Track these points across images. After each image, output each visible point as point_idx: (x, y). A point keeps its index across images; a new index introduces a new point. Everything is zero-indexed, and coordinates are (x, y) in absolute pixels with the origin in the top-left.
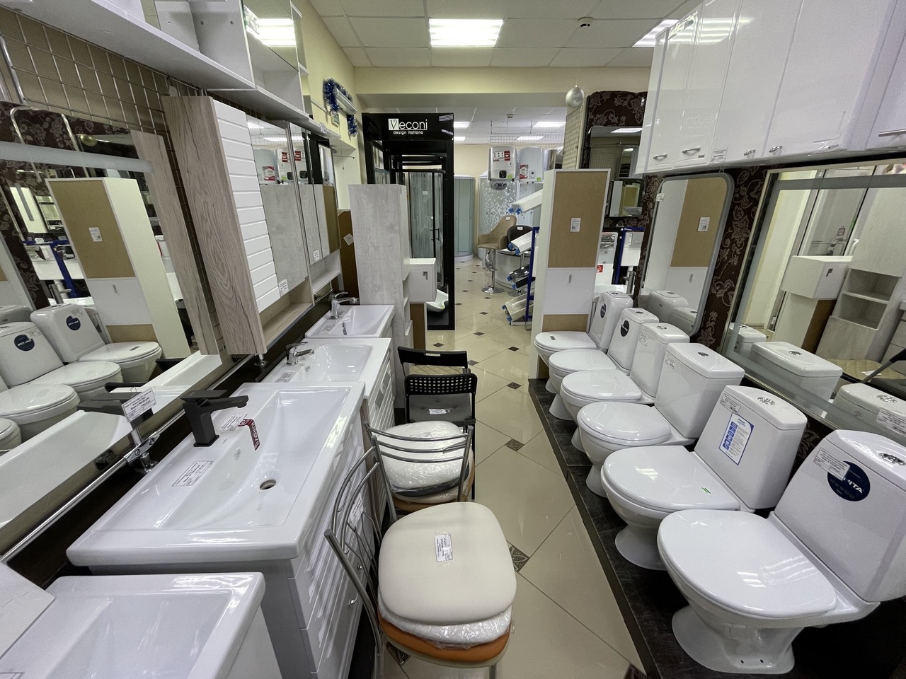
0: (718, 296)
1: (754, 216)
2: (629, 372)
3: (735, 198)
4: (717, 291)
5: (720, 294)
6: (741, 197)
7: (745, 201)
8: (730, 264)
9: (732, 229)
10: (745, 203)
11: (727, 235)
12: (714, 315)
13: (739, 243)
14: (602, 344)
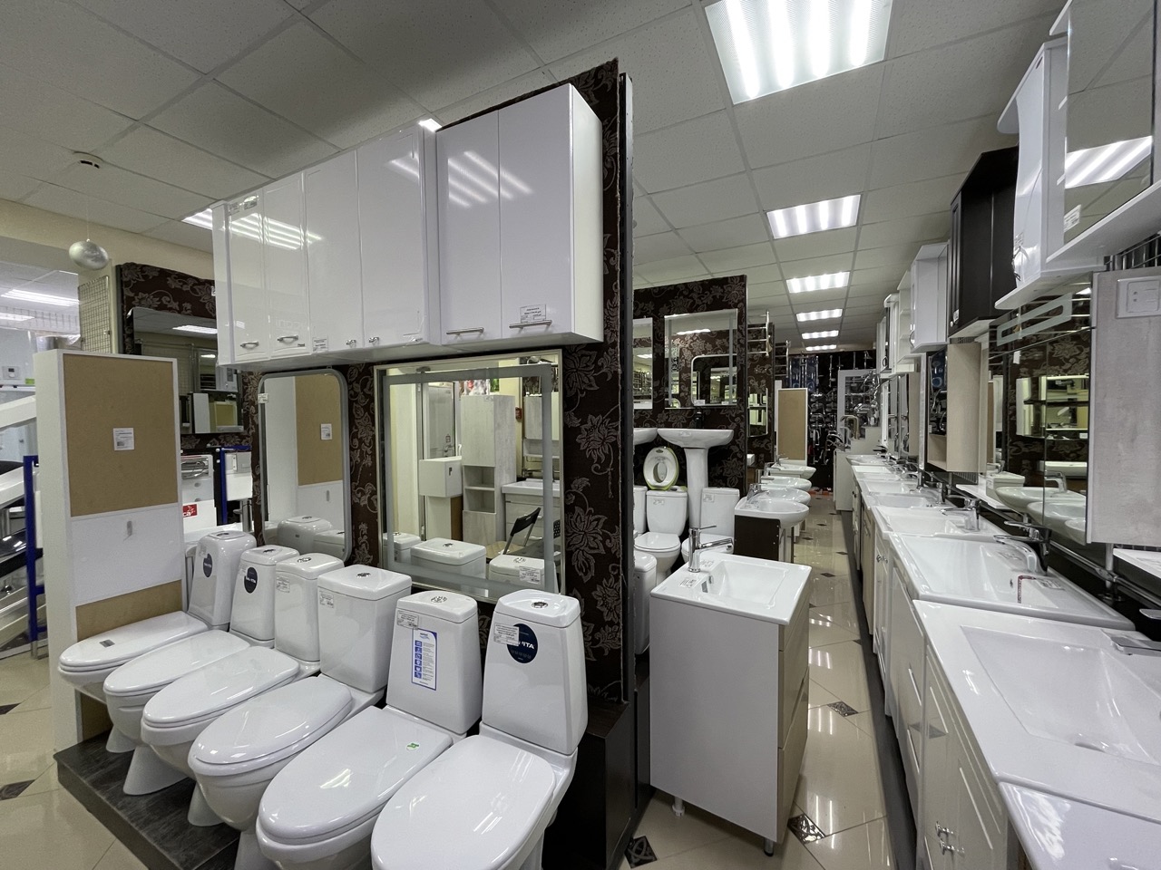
0: (362, 504)
1: (374, 412)
2: (272, 641)
3: (350, 396)
4: (360, 499)
5: (364, 502)
6: (356, 394)
7: (360, 397)
8: (364, 465)
9: (356, 428)
10: (362, 401)
11: (353, 436)
12: (363, 527)
13: (367, 442)
14: (217, 618)
